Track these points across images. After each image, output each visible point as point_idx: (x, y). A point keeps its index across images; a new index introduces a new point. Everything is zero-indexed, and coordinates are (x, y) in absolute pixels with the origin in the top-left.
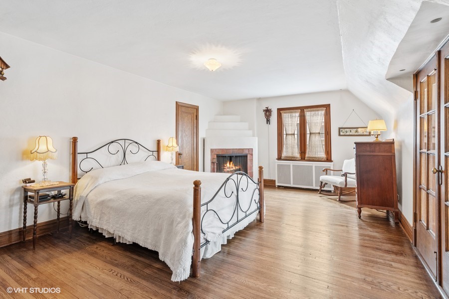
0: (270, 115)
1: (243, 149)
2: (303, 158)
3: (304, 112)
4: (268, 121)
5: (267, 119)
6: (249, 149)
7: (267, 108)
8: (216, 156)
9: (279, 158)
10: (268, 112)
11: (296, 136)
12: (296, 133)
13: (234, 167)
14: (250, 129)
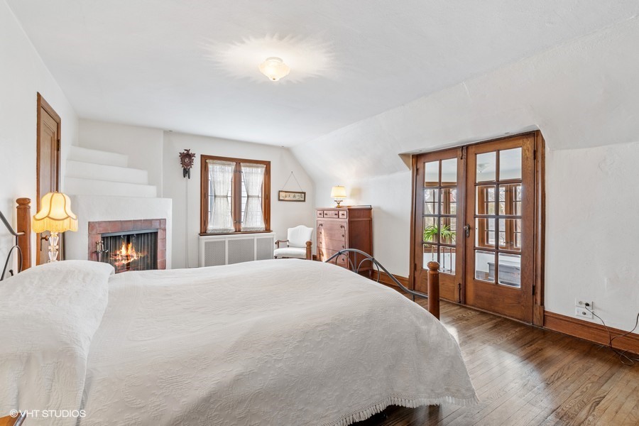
0: (190, 163)
1: (150, 221)
2: (238, 231)
3: (240, 166)
4: (186, 173)
5: (184, 169)
6: (160, 220)
7: (188, 151)
8: (100, 236)
9: (204, 232)
10: (186, 157)
11: (229, 199)
12: (229, 194)
13: (135, 255)
14: (150, 184)
